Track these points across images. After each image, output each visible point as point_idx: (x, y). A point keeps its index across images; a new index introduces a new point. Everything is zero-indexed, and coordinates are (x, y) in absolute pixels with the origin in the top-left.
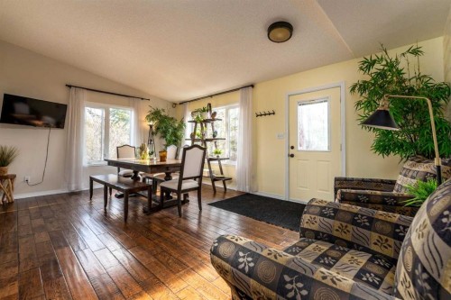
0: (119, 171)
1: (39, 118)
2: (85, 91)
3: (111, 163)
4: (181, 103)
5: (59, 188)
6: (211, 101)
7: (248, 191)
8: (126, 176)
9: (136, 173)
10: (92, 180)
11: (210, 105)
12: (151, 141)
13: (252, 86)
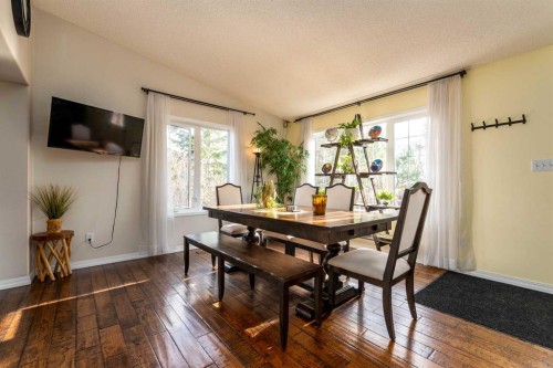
0: (221, 226)
1: (102, 146)
2: (168, 98)
3: (213, 213)
4: (299, 120)
5: (134, 250)
6: (361, 110)
7: (452, 267)
8: (235, 235)
9: (251, 230)
10: (187, 242)
11: (359, 116)
12: (258, 177)
13: (463, 73)
